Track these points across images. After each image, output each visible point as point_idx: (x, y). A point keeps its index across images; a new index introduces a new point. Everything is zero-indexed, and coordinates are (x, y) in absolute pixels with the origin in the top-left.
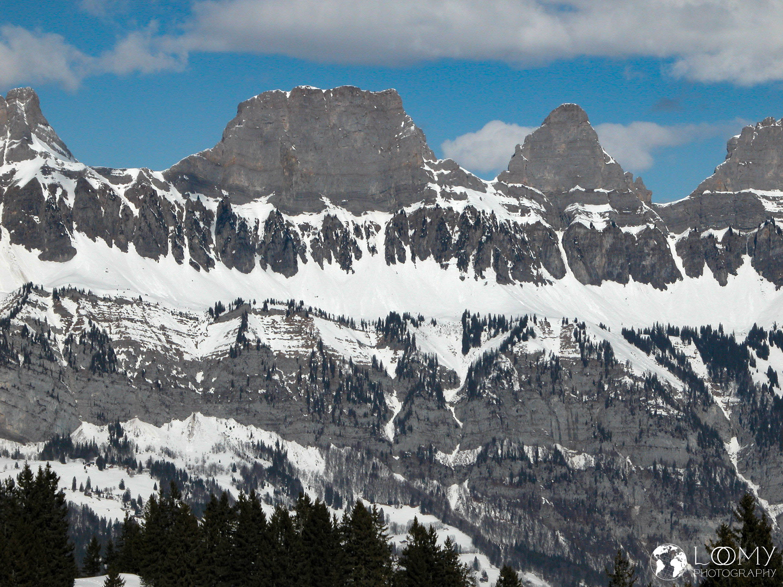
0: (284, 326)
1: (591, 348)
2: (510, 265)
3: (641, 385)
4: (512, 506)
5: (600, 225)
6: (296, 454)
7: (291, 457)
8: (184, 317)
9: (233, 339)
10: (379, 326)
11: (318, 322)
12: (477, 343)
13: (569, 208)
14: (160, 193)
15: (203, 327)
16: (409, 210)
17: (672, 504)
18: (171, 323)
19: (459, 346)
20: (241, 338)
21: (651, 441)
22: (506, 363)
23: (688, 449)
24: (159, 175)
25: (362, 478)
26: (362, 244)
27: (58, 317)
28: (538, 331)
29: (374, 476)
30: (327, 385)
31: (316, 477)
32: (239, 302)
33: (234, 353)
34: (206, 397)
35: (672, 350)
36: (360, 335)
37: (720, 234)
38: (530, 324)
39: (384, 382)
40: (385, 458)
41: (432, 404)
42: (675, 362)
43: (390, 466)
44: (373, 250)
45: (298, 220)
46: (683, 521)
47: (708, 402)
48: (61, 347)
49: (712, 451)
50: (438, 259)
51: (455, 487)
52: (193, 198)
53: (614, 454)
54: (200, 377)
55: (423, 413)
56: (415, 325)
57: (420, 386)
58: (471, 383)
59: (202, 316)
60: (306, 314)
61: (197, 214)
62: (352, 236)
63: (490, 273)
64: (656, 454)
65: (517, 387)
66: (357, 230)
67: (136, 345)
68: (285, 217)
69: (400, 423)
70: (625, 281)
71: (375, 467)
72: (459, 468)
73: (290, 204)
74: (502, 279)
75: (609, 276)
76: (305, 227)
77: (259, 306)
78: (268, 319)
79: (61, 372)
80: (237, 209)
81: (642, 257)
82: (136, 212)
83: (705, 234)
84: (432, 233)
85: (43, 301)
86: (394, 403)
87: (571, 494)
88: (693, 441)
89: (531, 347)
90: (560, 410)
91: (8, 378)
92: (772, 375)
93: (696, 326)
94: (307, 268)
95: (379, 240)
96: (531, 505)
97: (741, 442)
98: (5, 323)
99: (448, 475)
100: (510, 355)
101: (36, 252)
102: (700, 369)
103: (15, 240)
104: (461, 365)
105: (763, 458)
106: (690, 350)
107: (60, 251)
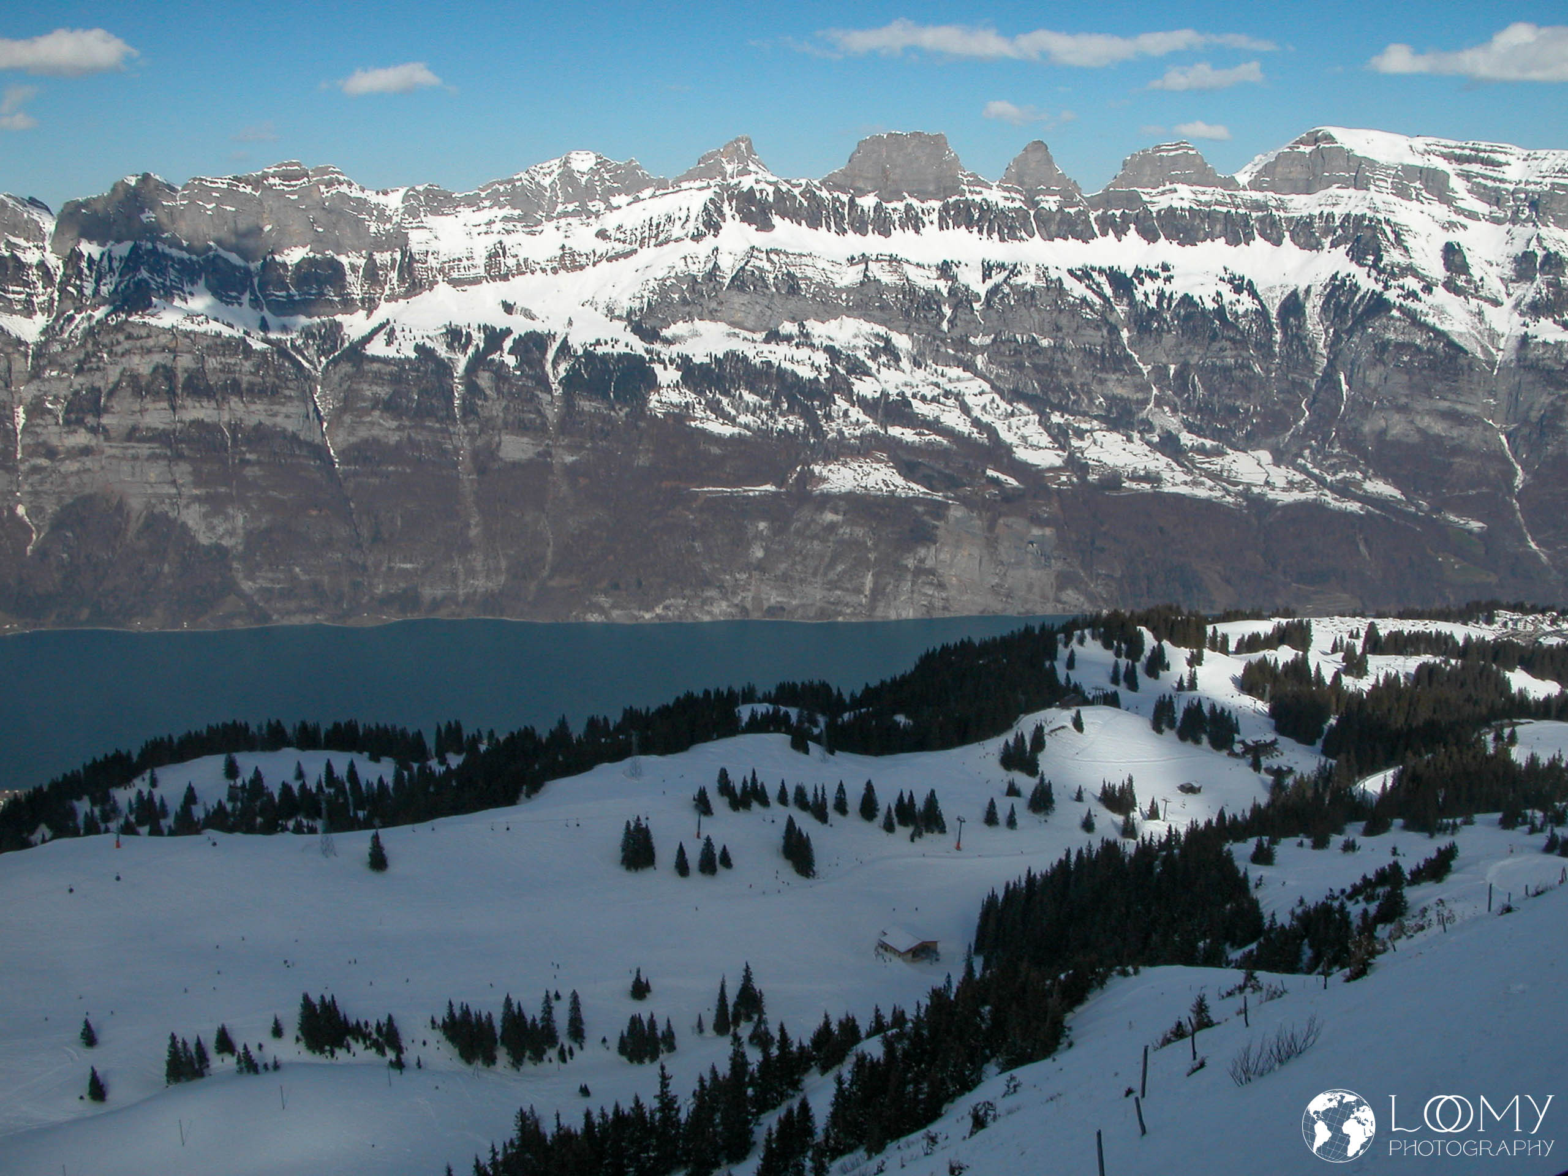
0: (888, 268)
1: (1051, 281)
2: (1006, 231)
3: (1078, 301)
4: (1010, 367)
5: (1054, 208)
6: (896, 339)
7: (894, 341)
8: (834, 263)
9: (861, 276)
10: (937, 267)
11: (906, 266)
12: (990, 277)
13: (1037, 198)
14: (818, 193)
15: (844, 268)
16: (951, 200)
17: (1094, 366)
18: (828, 266)
19: (981, 279)
20: (865, 276)
21: (1083, 332)
22: (1006, 289)
23: (1102, 336)
24: (816, 182)
25: (931, 352)
26: (926, 219)
27: (769, 264)
28: (1023, 271)
29: (938, 351)
30: (911, 301)
31: (908, 352)
32: (863, 255)
33: (862, 283)
34: (848, 307)
35: (1093, 281)
36: (928, 273)
37: (1118, 213)
38: (1019, 267)
39: (942, 299)
40: (943, 341)
41: (967, 312)
42: (1094, 287)
43: (946, 345)
44: (932, 223)
45: (891, 206)
46: (1099, 375)
47: (1112, 310)
48: (772, 281)
49: (1114, 337)
50: (967, 228)
51: (980, 356)
52: (835, 194)
53: (1064, 339)
54: (844, 296)
55: (963, 317)
56: (957, 266)
57: (961, 301)
58: (988, 300)
59: (844, 262)
60: (899, 262)
61: (838, 204)
62: (920, 215)
63: (995, 236)
64: (1085, 339)
65: (1012, 303)
66: (923, 211)
67: (810, 279)
68: (884, 204)
69: (950, 322)
70: (1067, 239)
71: (938, 346)
72: (982, 346)
73: (887, 197)
74: (1002, 240)
75: (1058, 236)
76: (894, 210)
77: (874, 257)
78: (879, 264)
79: (773, 295)
80: (858, 201)
81: (1077, 225)
82: (805, 204)
83: (1110, 213)
84: (964, 213)
85: (761, 255)
86: (947, 311)
87: (1041, 361)
88: (1105, 332)
89: (1019, 280)
90: (1035, 315)
91: (745, 299)
92: (1146, 295)
93: (1105, 266)
94: (897, 233)
95: (935, 217)
96: (1020, 366)
97: (1129, 331)
98: (742, 269)
99: (976, 350)
100: (1008, 284)
101: (754, 227)
102: (1108, 291)
103: (742, 220)
104: (982, 289)
105: (1141, 340)
106: (1102, 280)
107: (766, 226)
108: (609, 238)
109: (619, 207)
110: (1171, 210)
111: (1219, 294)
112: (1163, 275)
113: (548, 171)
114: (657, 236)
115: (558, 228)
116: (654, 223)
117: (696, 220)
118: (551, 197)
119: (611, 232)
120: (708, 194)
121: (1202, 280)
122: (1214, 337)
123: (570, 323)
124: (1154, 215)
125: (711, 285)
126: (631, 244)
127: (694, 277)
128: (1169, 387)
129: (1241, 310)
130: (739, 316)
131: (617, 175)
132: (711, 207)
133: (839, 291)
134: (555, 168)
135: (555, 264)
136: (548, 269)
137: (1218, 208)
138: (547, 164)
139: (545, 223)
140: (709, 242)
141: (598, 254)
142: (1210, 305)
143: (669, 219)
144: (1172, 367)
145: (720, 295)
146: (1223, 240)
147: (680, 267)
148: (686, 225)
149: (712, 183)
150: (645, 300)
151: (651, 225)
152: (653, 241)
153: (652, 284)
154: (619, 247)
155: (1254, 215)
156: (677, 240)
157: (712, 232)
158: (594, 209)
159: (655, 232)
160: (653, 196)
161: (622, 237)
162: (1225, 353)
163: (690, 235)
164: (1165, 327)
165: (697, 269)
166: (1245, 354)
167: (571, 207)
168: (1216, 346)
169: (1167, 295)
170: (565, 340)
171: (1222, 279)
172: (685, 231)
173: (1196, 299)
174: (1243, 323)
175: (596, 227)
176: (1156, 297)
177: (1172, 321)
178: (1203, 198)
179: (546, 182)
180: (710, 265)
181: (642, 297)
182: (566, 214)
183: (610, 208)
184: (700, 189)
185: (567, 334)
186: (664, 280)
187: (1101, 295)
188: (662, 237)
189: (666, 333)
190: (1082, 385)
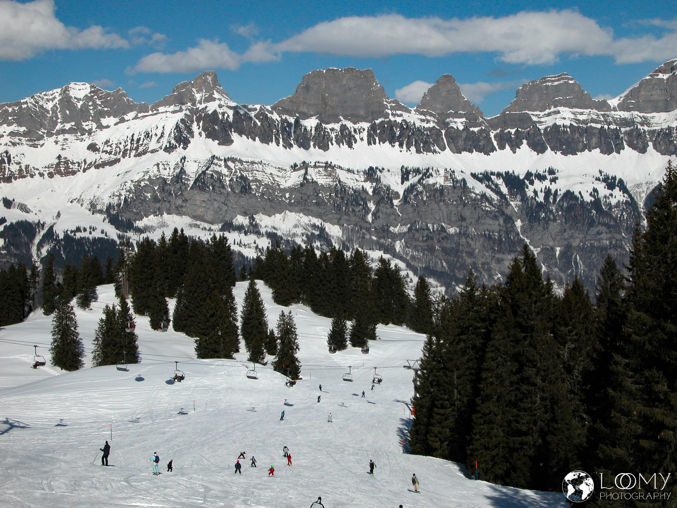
0: (323, 173)
1: (457, 181)
2: (422, 145)
3: (479, 197)
4: (423, 250)
5: (461, 128)
6: (329, 228)
7: (327, 230)
8: (280, 169)
9: (302, 179)
10: (365, 172)
11: (338, 171)
12: (407, 179)
13: (447, 120)
14: (269, 115)
15: (288, 174)
16: (377, 122)
17: (492, 248)
18: (275, 172)
19: (400, 181)
20: (305, 178)
21: (483, 221)
22: (420, 188)
23: (499, 225)
24: (269, 108)
25: (358, 238)
26: (357, 137)
27: (226, 170)
28: (434, 174)
29: (363, 238)
30: (342, 198)
31: (338, 238)
32: (304, 163)
33: (302, 185)
34: (290, 204)
35: (492, 182)
36: (357, 177)
37: (513, 131)
38: (431, 171)
39: (367, 197)
40: (368, 230)
41: (388, 206)
42: (493, 187)
43: (370, 233)
44: (362, 139)
45: (329, 126)
46: (497, 256)
47: (508, 204)
48: (228, 183)
49: (509, 225)
50: (390, 143)
52: (284, 117)
53: (467, 227)
54: (287, 195)
55: (384, 210)
56: (381, 172)
57: (383, 198)
58: (405, 197)
59: (288, 169)
60: (333, 167)
61: (285, 124)
62: (353, 133)
63: (413, 149)
64: (485, 227)
65: (425, 199)
66: (355, 130)
67: (260, 182)
68: (324, 125)
69: (374, 214)
70: (472, 152)
71: (363, 234)
72: (400, 234)
73: (326, 120)
74: (418, 151)
75: (465, 150)
76: (332, 130)
77: (313, 164)
78: (317, 170)
79: (228, 194)
80: (302, 122)
81: (479, 141)
82: (259, 124)
83: (506, 131)
84: (388, 132)
85: (219, 162)
86: (372, 206)
87: (449, 245)
88: (501, 221)
89: (431, 181)
90: (444, 208)
91: (206, 196)
92: (535, 192)
93: (503, 170)
94: (333, 147)
95: (365, 135)
96: (431, 250)
97: (522, 221)
98: (204, 173)
99: (395, 237)
100: (422, 184)
101: (217, 142)
102: (504, 190)
103: (207, 136)
104: (400, 189)
105: (531, 228)
106: (500, 182)
107: (227, 141)
108: (98, 150)
109: (108, 127)
110: (555, 126)
111: (595, 190)
112: (549, 177)
113: (51, 97)
114: (137, 149)
115: (56, 142)
116: (135, 138)
117: (169, 136)
118: (52, 117)
119: (100, 145)
120: (180, 116)
121: (582, 180)
122: (592, 224)
123: (59, 215)
124: (542, 131)
125: (178, 186)
126: (115, 154)
127: (164, 180)
128: (555, 265)
129: (613, 201)
130: (200, 211)
131: (107, 101)
132: (181, 125)
133: (284, 191)
134: (57, 95)
135: (52, 170)
136: (46, 174)
137: (593, 125)
138: (51, 92)
139: (46, 138)
140: (179, 152)
141: (88, 162)
142: (588, 198)
143: (148, 135)
144: (558, 249)
145: (185, 193)
146: (598, 150)
147: (154, 171)
148: (162, 140)
149: (184, 107)
150: (123, 197)
151: (132, 140)
152: (133, 153)
153: (129, 185)
154: (106, 157)
155: (623, 130)
156: (153, 151)
157: (182, 146)
158: (87, 128)
159: (135, 145)
160: (136, 118)
161: (109, 149)
162: (602, 236)
163: (163, 147)
164: (552, 217)
165: (167, 174)
166: (618, 236)
167: (68, 126)
168: (594, 230)
169: (553, 192)
170: (51, 228)
171: (598, 179)
172: (160, 144)
173: (577, 193)
174: (615, 212)
175: (88, 142)
176: (543, 194)
177: (557, 212)
178: (581, 118)
179: (49, 106)
180: (178, 171)
181: (120, 195)
182: (63, 131)
183: (101, 127)
184: (174, 112)
185: (55, 224)
186: (139, 181)
187: (497, 191)
188: (141, 149)
189: (139, 224)
190: (483, 264)
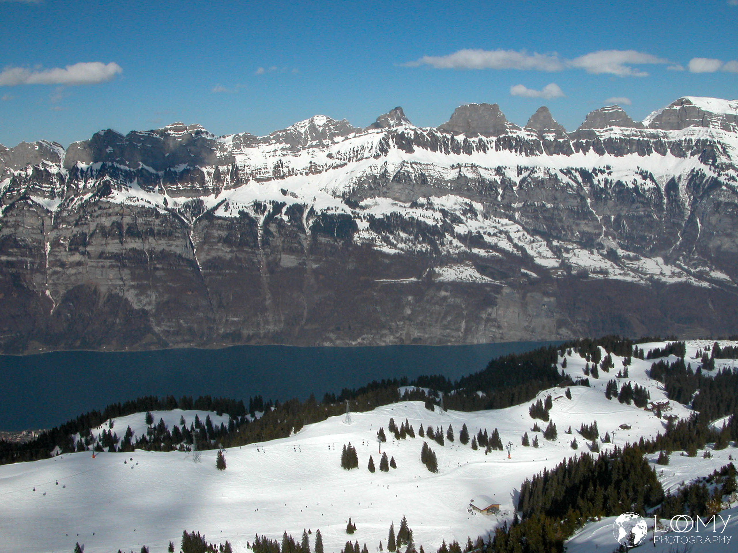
0: (470, 170)
1: (552, 175)
2: (529, 151)
3: (565, 185)
4: (532, 218)
5: (552, 139)
6: (475, 205)
7: (474, 206)
8: (444, 168)
9: (458, 174)
10: (495, 169)
11: (479, 169)
12: (521, 174)
13: (544, 135)
14: (435, 134)
15: (449, 171)
16: (501, 136)
17: (573, 217)
18: (441, 170)
19: (517, 175)
20: (460, 174)
21: (568, 200)
22: (529, 180)
23: (577, 202)
24: (435, 129)
25: (493, 211)
26: (489, 146)
27: (412, 169)
28: (537, 171)
29: (496, 211)
30: (483, 186)
31: (481, 211)
32: (458, 164)
33: (458, 178)
34: (451, 190)
35: (573, 175)
36: (491, 172)
37: (584, 141)
38: (535, 169)
39: (497, 185)
40: (498, 206)
41: (510, 191)
42: (573, 178)
43: (500, 208)
44: (492, 148)
45: (471, 140)
46: (576, 221)
47: (582, 189)
48: (413, 177)
49: (583, 202)
50: (509, 150)
51: (517, 213)
52: (444, 135)
53: (558, 204)
54: (449, 185)
55: (508, 194)
56: (505, 169)
57: (507, 186)
58: (520, 185)
59: (449, 168)
60: (476, 167)
61: (445, 139)
62: (486, 144)
63: (523, 154)
64: (569, 204)
65: (532, 186)
66: (487, 142)
67: (432, 176)
68: (468, 139)
69: (502, 196)
70: (559, 154)
71: (496, 208)
72: (518, 208)
73: (470, 135)
74: (527, 155)
75: (555, 153)
76: (474, 142)
77: (464, 165)
78: (466, 168)
79: (414, 184)
80: (455, 137)
81: (564, 148)
82: (430, 139)
83: (580, 141)
84: (508, 143)
85: (408, 165)
86: (500, 191)
87: (547, 215)
88: (579, 200)
89: (536, 175)
90: (544, 192)
91: (400, 186)
92: (599, 181)
93: (578, 167)
94: (475, 153)
95: (493, 144)
96: (537, 218)
97: (591, 199)
98: (399, 172)
99: (515, 210)
100: (530, 177)
101: (404, 151)
102: (580, 179)
103: (398, 148)
104: (517, 180)
105: (597, 204)
106: (577, 174)
107: (410, 151)
108: (333, 157)
109: (338, 142)
110: (610, 139)
111: (635, 180)
112: (607, 171)
113: (303, 125)
114: (357, 156)
115: (308, 153)
116: (355, 150)
117: (376, 148)
118: (305, 138)
119: (334, 155)
120: (382, 135)
121: (626, 173)
122: (633, 202)
123: (315, 199)
124: (602, 142)
125: (384, 180)
126: (344, 160)
127: (375, 176)
128: (611, 227)
129: (646, 187)
130: (397, 195)
131: (337, 127)
132: (383, 141)
133: (447, 182)
134: (307, 124)
135: (307, 171)
136: (304, 173)
137: (634, 138)
138: (303, 122)
139: (302, 151)
140: (383, 158)
141: (328, 165)
142: (631, 186)
143: (363, 148)
144: (613, 217)
145: (388, 184)
146: (636, 153)
147: (368, 171)
148: (371, 151)
149: (383, 130)
150: (351, 188)
151: (354, 151)
152: (355, 159)
153: (355, 180)
154: (338, 162)
155: (652, 141)
156: (366, 158)
157: (384, 154)
158: (326, 144)
159: (356, 154)
160: (355, 137)
161: (340, 157)
162: (639, 209)
163: (373, 155)
164: (609, 197)
165: (377, 172)
166: (649, 210)
167: (314, 143)
168: (634, 206)
169: (609, 181)
170: (312, 208)
171: (637, 173)
172: (371, 154)
173: (624, 183)
174: (648, 194)
175: (327, 152)
176: (603, 182)
177: (612, 193)
178: (626, 133)
179: (303, 131)
180: (383, 170)
181: (350, 186)
182: (312, 146)
183: (334, 143)
184: (378, 133)
185: (313, 205)
186: (360, 178)
187: (576, 182)
188: (359, 157)
189: (362, 204)
190: (568, 226)
